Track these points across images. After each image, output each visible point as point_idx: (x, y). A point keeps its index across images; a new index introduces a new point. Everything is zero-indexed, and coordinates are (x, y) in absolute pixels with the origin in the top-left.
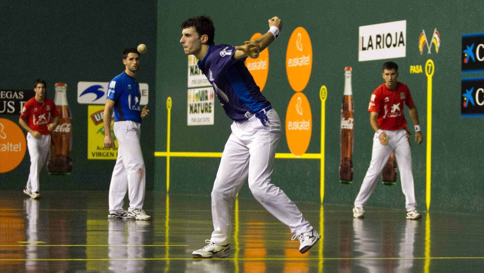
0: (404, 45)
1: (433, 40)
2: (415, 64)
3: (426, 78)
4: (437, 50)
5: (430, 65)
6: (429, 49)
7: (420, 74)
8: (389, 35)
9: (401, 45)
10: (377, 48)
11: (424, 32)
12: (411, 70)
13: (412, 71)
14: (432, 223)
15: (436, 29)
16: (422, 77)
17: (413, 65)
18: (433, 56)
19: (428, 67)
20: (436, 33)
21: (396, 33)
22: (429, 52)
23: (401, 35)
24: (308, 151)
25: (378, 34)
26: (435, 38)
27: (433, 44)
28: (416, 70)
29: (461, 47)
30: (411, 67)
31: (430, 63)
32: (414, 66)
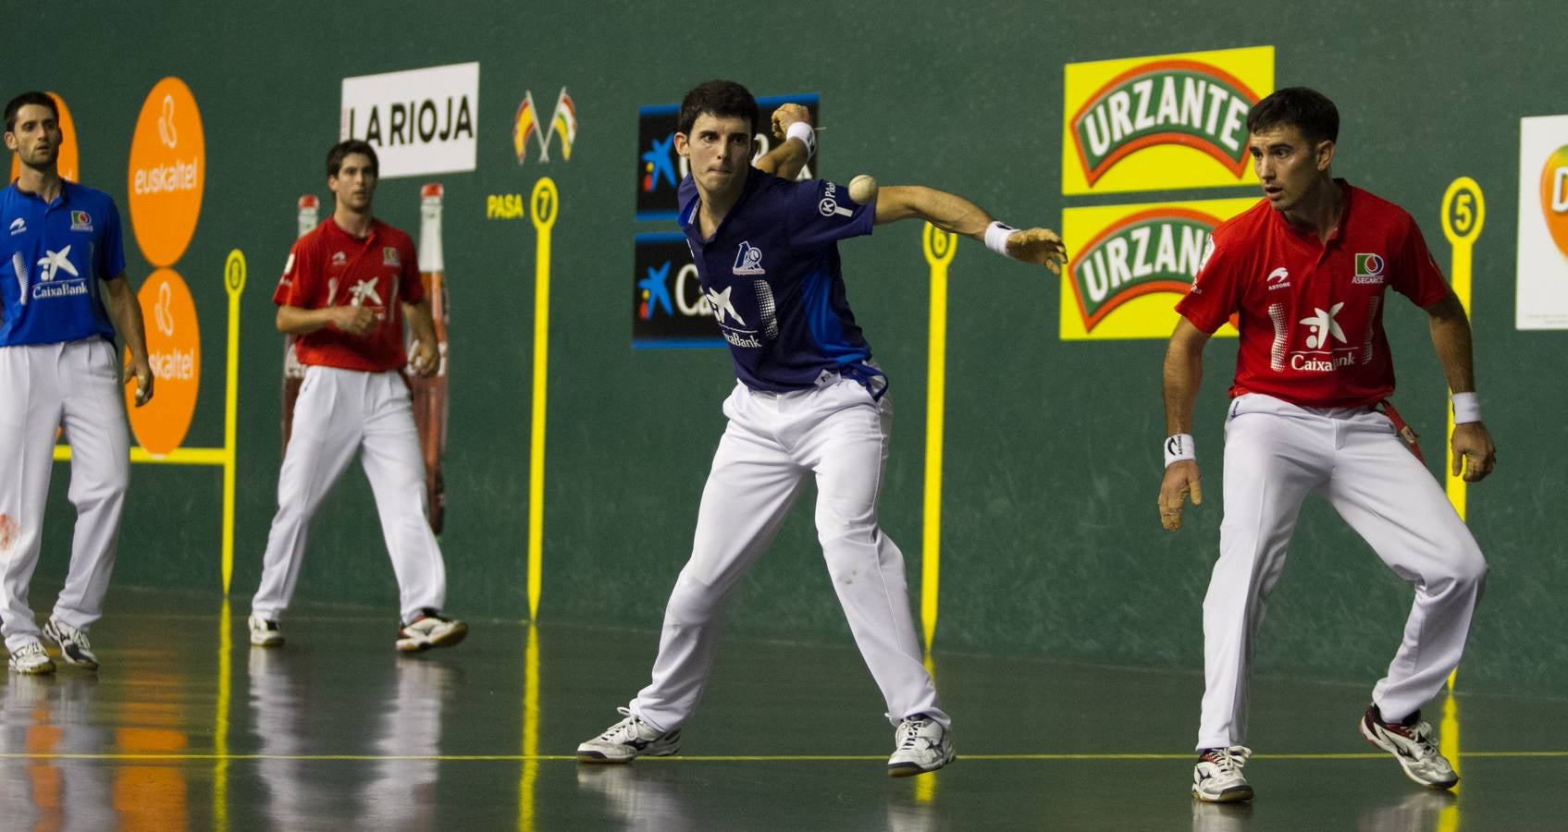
0: (471, 135)
1: (555, 123)
2: (501, 192)
3: (533, 234)
4: (567, 151)
5: (545, 195)
6: (544, 149)
7: (515, 220)
8: (428, 105)
9: (463, 134)
10: (392, 142)
11: (529, 98)
12: (491, 208)
13: (494, 213)
14: (544, 656)
15: (564, 90)
16: (522, 230)
17: (497, 194)
18: (556, 169)
19: (540, 201)
20: (566, 101)
21: (450, 102)
22: (544, 156)
23: (464, 106)
24: (188, 442)
25: (397, 100)
26: (562, 117)
27: (556, 135)
28: (505, 207)
29: (635, 145)
30: (492, 199)
31: (545, 189)
32: (501, 198)
